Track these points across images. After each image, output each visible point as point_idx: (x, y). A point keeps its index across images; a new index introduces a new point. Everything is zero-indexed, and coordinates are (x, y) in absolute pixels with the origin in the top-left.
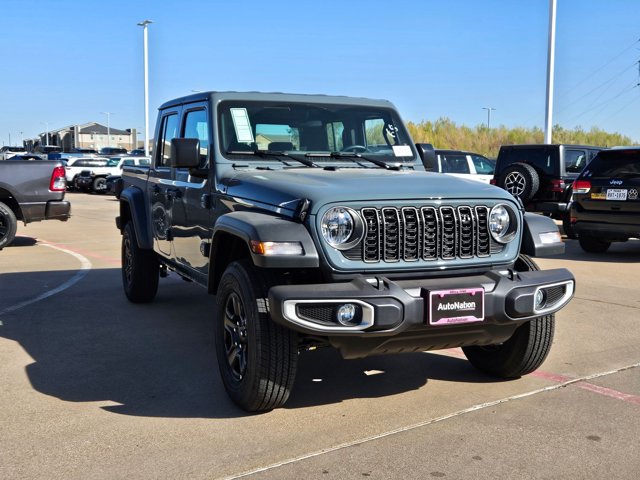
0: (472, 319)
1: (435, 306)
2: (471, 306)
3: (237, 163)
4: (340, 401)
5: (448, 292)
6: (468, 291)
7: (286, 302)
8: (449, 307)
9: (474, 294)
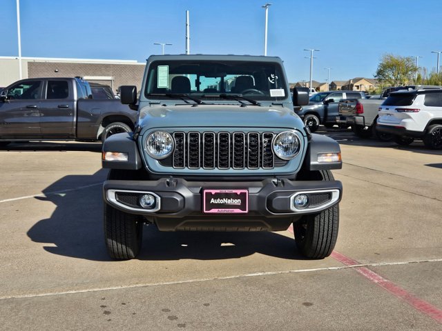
0: (238, 211)
1: (208, 201)
2: (237, 202)
3: (152, 101)
4: (178, 259)
5: (218, 191)
6: (234, 191)
7: (109, 190)
8: (219, 201)
9: (239, 193)
